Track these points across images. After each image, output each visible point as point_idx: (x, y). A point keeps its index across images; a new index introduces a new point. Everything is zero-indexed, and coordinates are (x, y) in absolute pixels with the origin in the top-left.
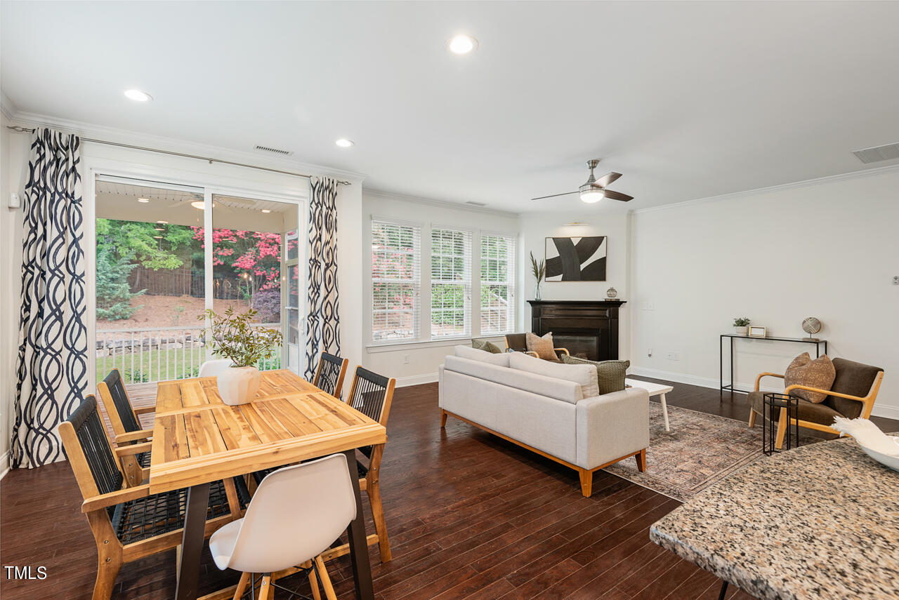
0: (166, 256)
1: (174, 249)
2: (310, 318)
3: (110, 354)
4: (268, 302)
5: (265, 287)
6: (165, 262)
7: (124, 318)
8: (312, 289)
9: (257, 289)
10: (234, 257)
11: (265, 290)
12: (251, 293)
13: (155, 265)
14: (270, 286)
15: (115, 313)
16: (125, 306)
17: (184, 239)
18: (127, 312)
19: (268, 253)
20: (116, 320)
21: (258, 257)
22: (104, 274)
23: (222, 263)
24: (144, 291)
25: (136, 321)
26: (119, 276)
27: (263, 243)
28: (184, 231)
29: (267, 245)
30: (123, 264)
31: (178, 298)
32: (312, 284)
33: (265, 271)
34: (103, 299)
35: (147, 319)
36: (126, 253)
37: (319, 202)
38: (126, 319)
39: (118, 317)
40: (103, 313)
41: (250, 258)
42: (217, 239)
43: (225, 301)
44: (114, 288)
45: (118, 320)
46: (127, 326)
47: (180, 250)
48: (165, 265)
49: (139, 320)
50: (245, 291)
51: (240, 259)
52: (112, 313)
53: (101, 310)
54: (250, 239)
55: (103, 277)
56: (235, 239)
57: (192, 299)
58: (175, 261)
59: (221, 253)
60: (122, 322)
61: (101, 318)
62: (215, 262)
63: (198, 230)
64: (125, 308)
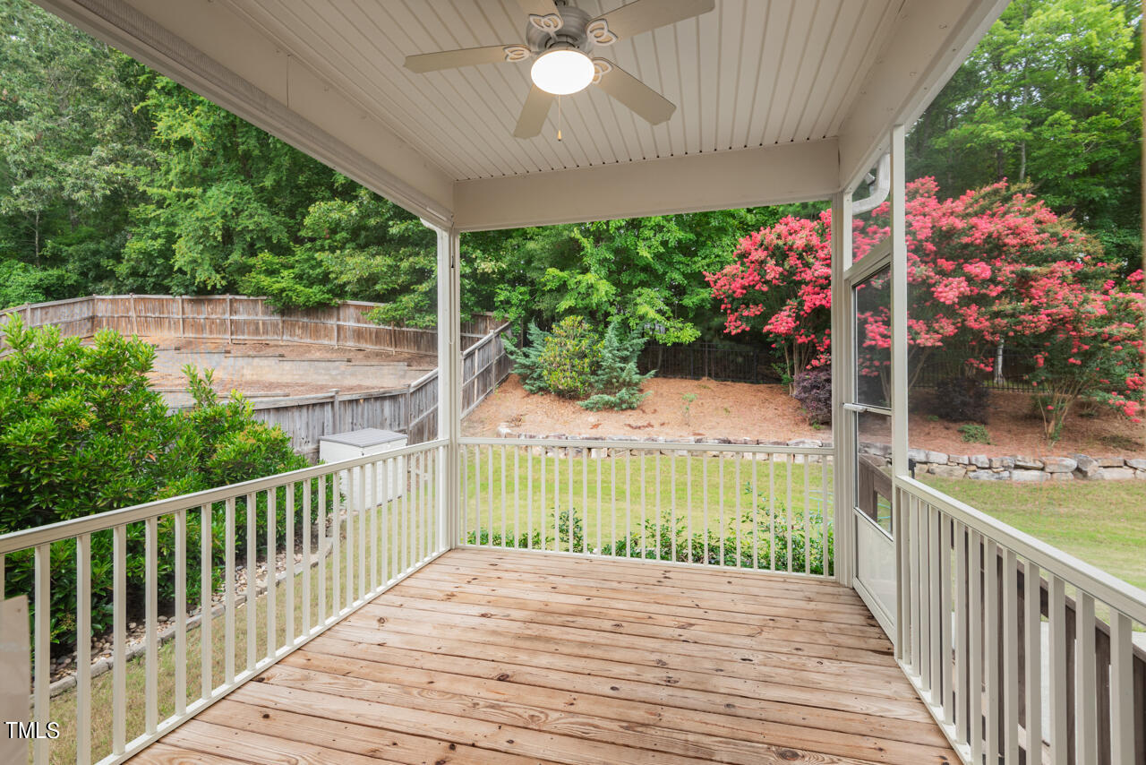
0: (680, 325)
1: (691, 315)
3: (608, 456)
4: (818, 388)
5: (815, 362)
6: (679, 334)
7: (631, 408)
9: (802, 367)
10: (765, 318)
11: (814, 368)
12: (792, 374)
13: (670, 338)
14: (822, 361)
15: (622, 401)
16: (633, 392)
17: (703, 300)
18: (634, 400)
19: (818, 303)
20: (622, 410)
21: (802, 313)
22: (610, 352)
23: (748, 329)
24: (653, 372)
25: (644, 412)
26: (628, 353)
27: (809, 289)
28: (702, 290)
29: (817, 289)
30: (634, 338)
31: (696, 383)
33: (813, 336)
34: (612, 384)
35: (655, 411)
36: (637, 324)
38: (633, 409)
39: (624, 406)
40: (609, 401)
41: (789, 316)
42: (739, 291)
43: (755, 386)
44: (622, 369)
45: (626, 409)
46: (632, 418)
47: (698, 316)
48: (678, 337)
49: (646, 411)
50: (784, 370)
51: (773, 319)
52: (618, 401)
53: (606, 397)
54: (789, 283)
55: (610, 355)
56: (765, 288)
57: (712, 384)
58: (690, 332)
59: (745, 313)
60: (629, 412)
61: (610, 407)
62: (737, 327)
63: (715, 282)
64: (632, 395)
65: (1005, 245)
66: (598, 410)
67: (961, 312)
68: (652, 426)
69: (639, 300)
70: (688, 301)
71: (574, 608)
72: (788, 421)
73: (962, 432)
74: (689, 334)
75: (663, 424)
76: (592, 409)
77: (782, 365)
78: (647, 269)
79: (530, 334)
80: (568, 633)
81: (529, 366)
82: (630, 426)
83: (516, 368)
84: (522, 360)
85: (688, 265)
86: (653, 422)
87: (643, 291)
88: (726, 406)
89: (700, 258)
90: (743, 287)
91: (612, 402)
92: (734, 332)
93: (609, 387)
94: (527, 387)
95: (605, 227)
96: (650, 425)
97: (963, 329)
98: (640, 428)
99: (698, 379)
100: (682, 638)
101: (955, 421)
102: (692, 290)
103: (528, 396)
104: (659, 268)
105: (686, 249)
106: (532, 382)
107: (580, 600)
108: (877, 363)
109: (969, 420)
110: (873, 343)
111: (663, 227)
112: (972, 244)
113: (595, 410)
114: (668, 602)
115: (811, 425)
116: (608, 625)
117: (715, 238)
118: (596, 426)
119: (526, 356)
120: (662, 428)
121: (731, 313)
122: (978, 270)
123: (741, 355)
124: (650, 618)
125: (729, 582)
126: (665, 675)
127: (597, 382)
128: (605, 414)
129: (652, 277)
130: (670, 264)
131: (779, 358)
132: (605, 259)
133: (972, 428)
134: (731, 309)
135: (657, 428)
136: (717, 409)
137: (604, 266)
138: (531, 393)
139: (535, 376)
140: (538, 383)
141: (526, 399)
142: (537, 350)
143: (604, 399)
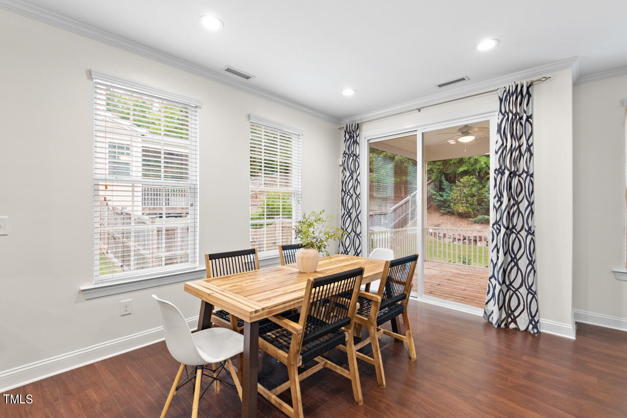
2: (495, 227)
8: (497, 198)
32: (497, 194)
37: (506, 111)
76: (478, 223)
79: (443, 185)
83: (436, 202)
84: (439, 198)
94: (442, 211)
103: (442, 215)
106: (445, 208)
113: (480, 223)
119: (442, 196)
138: (444, 214)
139: (446, 206)
140: (448, 209)
141: (441, 217)
142: (447, 193)
143: (485, 218)
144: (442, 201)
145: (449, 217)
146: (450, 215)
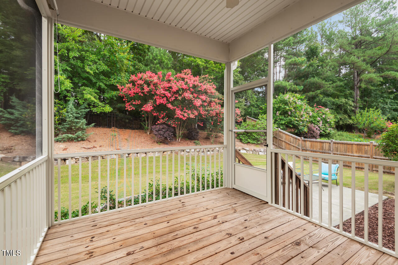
0: (104, 105)
3: (76, 162)
4: (160, 131)
5: (159, 122)
6: (103, 109)
7: (83, 140)
10: (141, 106)
11: (158, 124)
13: (98, 110)
14: (161, 122)
15: (78, 137)
16: (83, 133)
17: (113, 96)
18: (85, 137)
19: (161, 102)
20: (78, 141)
21: (155, 105)
23: (134, 109)
24: (93, 124)
25: (89, 142)
26: (80, 115)
27: (158, 97)
28: (114, 92)
29: (161, 97)
30: (82, 109)
33: (158, 113)
34: (72, 129)
35: (95, 141)
39: (79, 139)
40: (72, 137)
41: (151, 105)
42: (132, 94)
43: (134, 131)
44: (77, 123)
45: (80, 141)
46: (85, 144)
47: (111, 102)
48: (103, 110)
49: (91, 141)
50: (145, 125)
51: (145, 106)
52: (76, 137)
53: (70, 135)
54: (150, 94)
55: (72, 116)
56: (142, 95)
57: (117, 130)
58: (109, 108)
59: (134, 103)
60: (82, 142)
61: (70, 140)
62: (130, 108)
63: (122, 90)
64: (83, 134)
65: (208, 92)
66: (64, 141)
67: (199, 109)
68: (96, 147)
69: (84, 92)
70: (107, 95)
71: (168, 229)
72: (150, 142)
73: (194, 143)
74: (108, 109)
75: (101, 146)
76: (60, 141)
77: (144, 123)
78: (88, 79)
79: (12, 102)
80: (182, 241)
81: (14, 119)
82: (84, 148)
83: (3, 120)
85: (107, 81)
86: (96, 146)
87: (86, 88)
88: (126, 138)
89: (113, 79)
90: (134, 93)
91: (73, 138)
92: (129, 110)
93: (70, 130)
94: (13, 131)
95: (67, 55)
96: (94, 147)
97: (200, 114)
98: (90, 148)
99: (110, 128)
100: (221, 222)
101: (192, 140)
102: (108, 92)
103: (13, 136)
104: (94, 80)
105: (106, 74)
106: (16, 128)
107: (165, 225)
108: (177, 123)
109: (195, 139)
110: (178, 116)
111: (97, 62)
112: (201, 91)
113: (62, 142)
114: (198, 211)
115: (157, 143)
116: (191, 229)
117: (118, 73)
118: (65, 149)
119: (12, 114)
120: (101, 148)
121: (127, 103)
122: (203, 98)
123: (127, 119)
124: (200, 220)
125: (203, 197)
126: (236, 238)
127: (62, 128)
128: (68, 144)
129: (90, 83)
130: (99, 79)
131: (143, 120)
132: (66, 70)
133: (196, 141)
134: (127, 101)
135: (98, 148)
136: (122, 139)
137: (65, 73)
138: (15, 134)
139: (18, 125)
140: (21, 129)
141: (12, 138)
142: (19, 110)
143: (68, 136)
144: (13, 120)
145: (23, 138)
146: (24, 135)
